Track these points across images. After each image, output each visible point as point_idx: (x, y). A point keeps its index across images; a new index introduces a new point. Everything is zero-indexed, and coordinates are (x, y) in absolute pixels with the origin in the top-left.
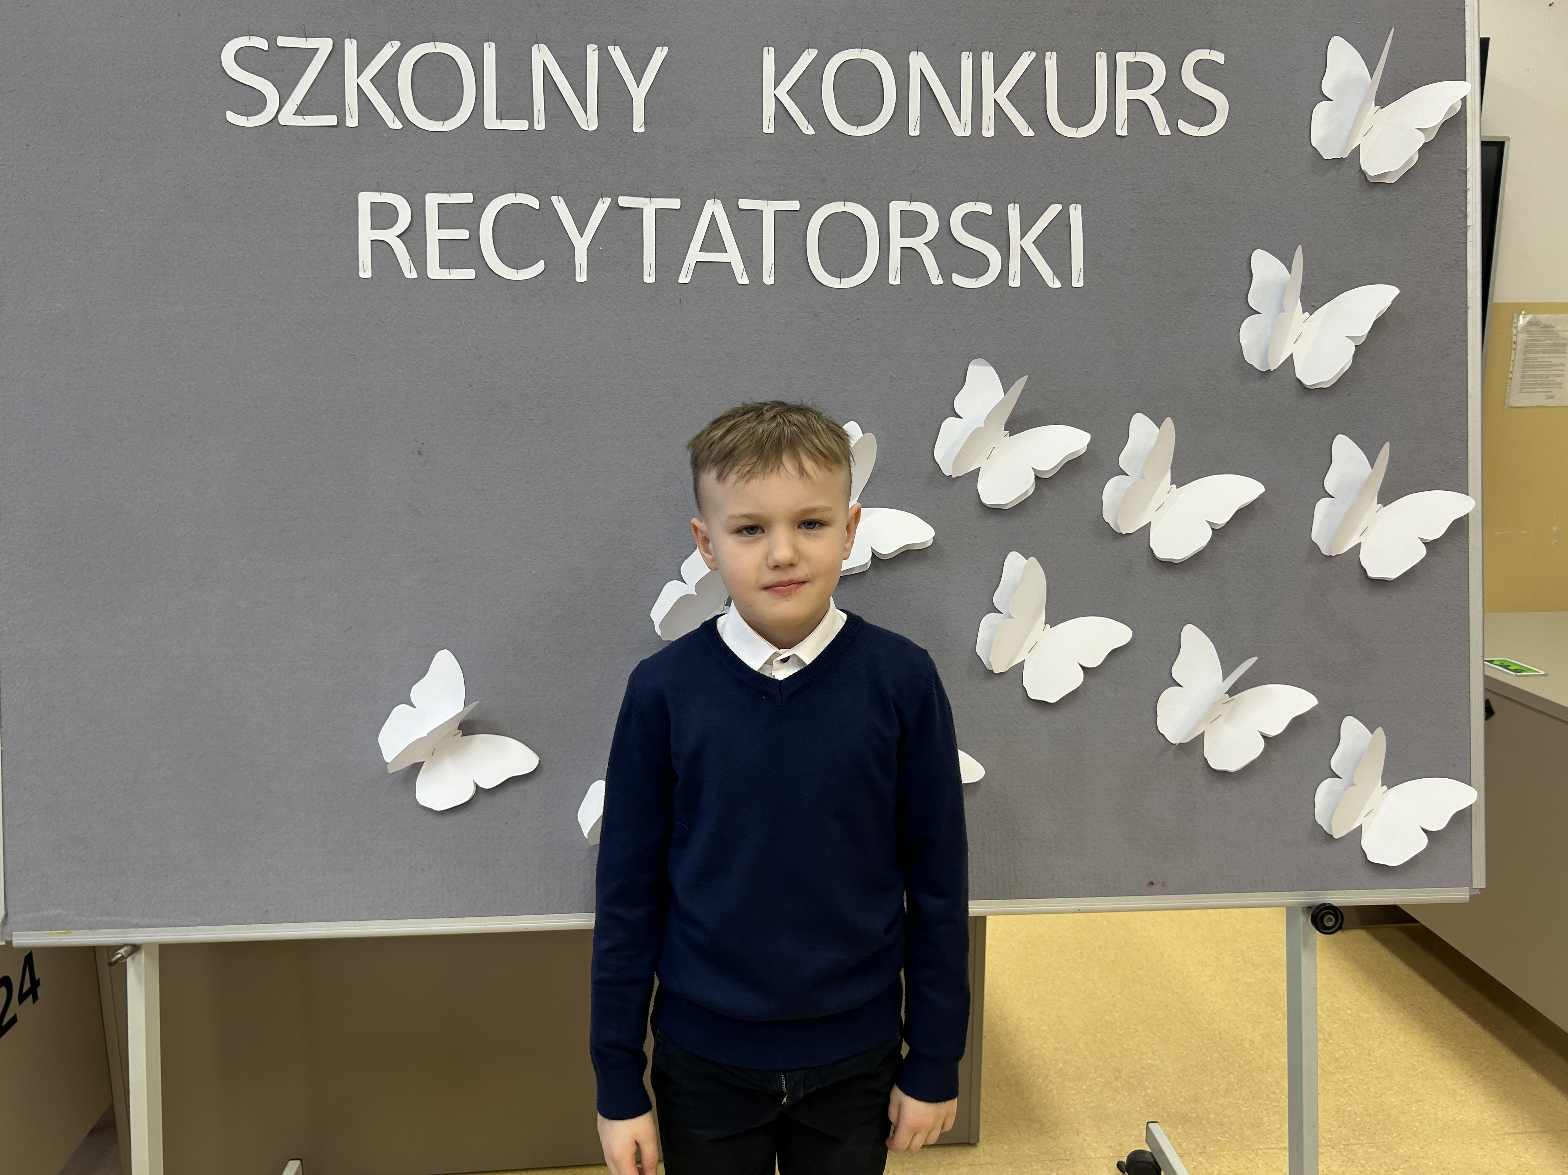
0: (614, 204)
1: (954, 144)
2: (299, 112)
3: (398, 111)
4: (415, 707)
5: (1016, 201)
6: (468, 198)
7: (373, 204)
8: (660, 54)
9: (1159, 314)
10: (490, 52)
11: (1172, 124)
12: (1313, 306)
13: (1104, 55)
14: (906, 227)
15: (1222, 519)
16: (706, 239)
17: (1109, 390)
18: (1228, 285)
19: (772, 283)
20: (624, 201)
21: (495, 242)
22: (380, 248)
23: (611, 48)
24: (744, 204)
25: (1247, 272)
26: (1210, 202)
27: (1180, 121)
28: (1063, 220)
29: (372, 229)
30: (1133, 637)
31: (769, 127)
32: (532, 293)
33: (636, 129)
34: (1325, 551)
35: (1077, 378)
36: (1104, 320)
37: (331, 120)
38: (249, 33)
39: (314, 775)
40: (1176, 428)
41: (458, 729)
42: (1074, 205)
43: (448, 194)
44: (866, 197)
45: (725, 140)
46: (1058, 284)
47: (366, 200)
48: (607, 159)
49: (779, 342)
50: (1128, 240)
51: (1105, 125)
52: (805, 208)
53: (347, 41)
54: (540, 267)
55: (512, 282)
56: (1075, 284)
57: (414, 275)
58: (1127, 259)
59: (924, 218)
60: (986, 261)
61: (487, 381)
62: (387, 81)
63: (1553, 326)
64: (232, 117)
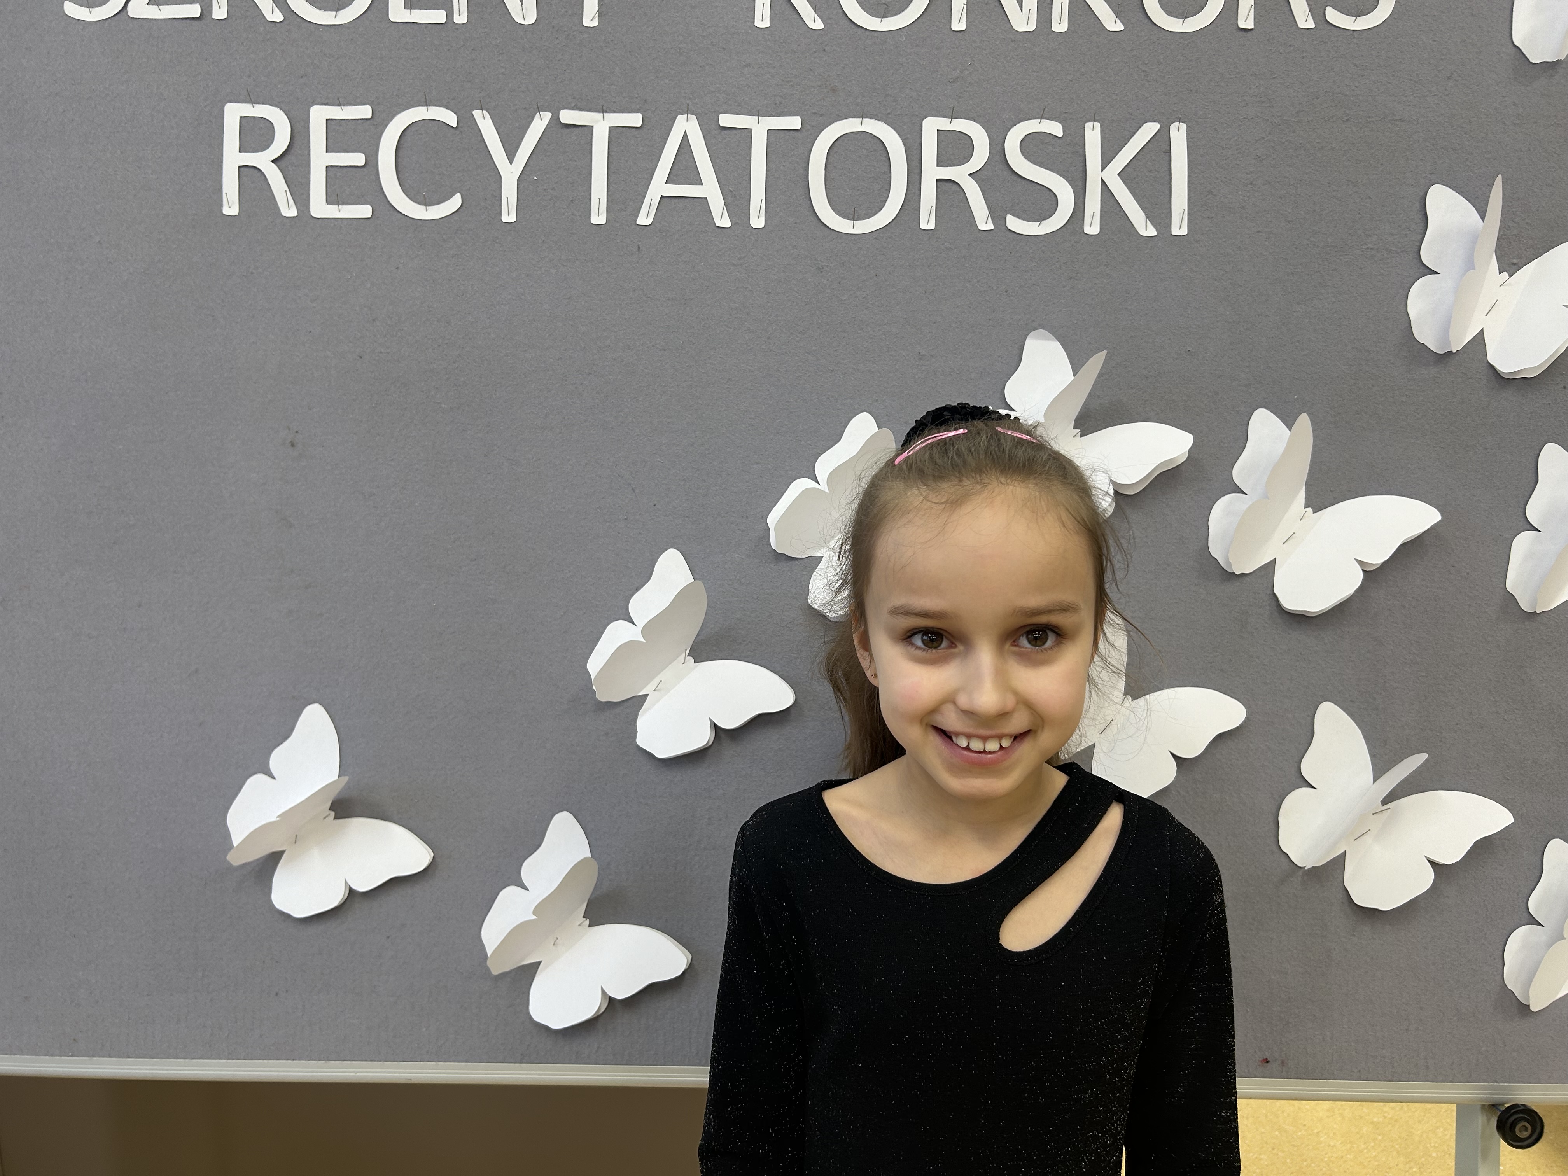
0: (555, 121)
1: (1012, 41)
4: (274, 778)
5: (1096, 118)
6: (364, 112)
7: (243, 120)
9: (1292, 273)
11: (1318, 13)
12: (1514, 264)
14: (944, 153)
15: (1378, 557)
16: (676, 167)
17: (1220, 376)
18: (1392, 234)
19: (762, 226)
20: (568, 116)
21: (399, 169)
22: (250, 176)
24: (726, 120)
25: (1420, 216)
26: (1369, 119)
27: (1329, 10)
28: (1161, 144)
29: (240, 152)
30: (1247, 718)
31: (762, 20)
32: (444, 236)
33: (587, 22)
34: (1525, 606)
35: (1177, 359)
36: (1216, 280)
37: (193, 10)
39: (142, 862)
40: (1314, 430)
41: (330, 809)
42: (1177, 124)
43: (340, 107)
44: (891, 112)
45: (704, 36)
46: (1152, 232)
47: (233, 114)
48: (547, 62)
49: (769, 304)
50: (1252, 172)
51: (1222, 14)
52: (809, 127)
54: (455, 202)
55: (420, 223)
56: (1175, 231)
57: (292, 212)
58: (1249, 197)
59: (970, 140)
60: (1054, 199)
61: (383, 351)
64: (71, 10)
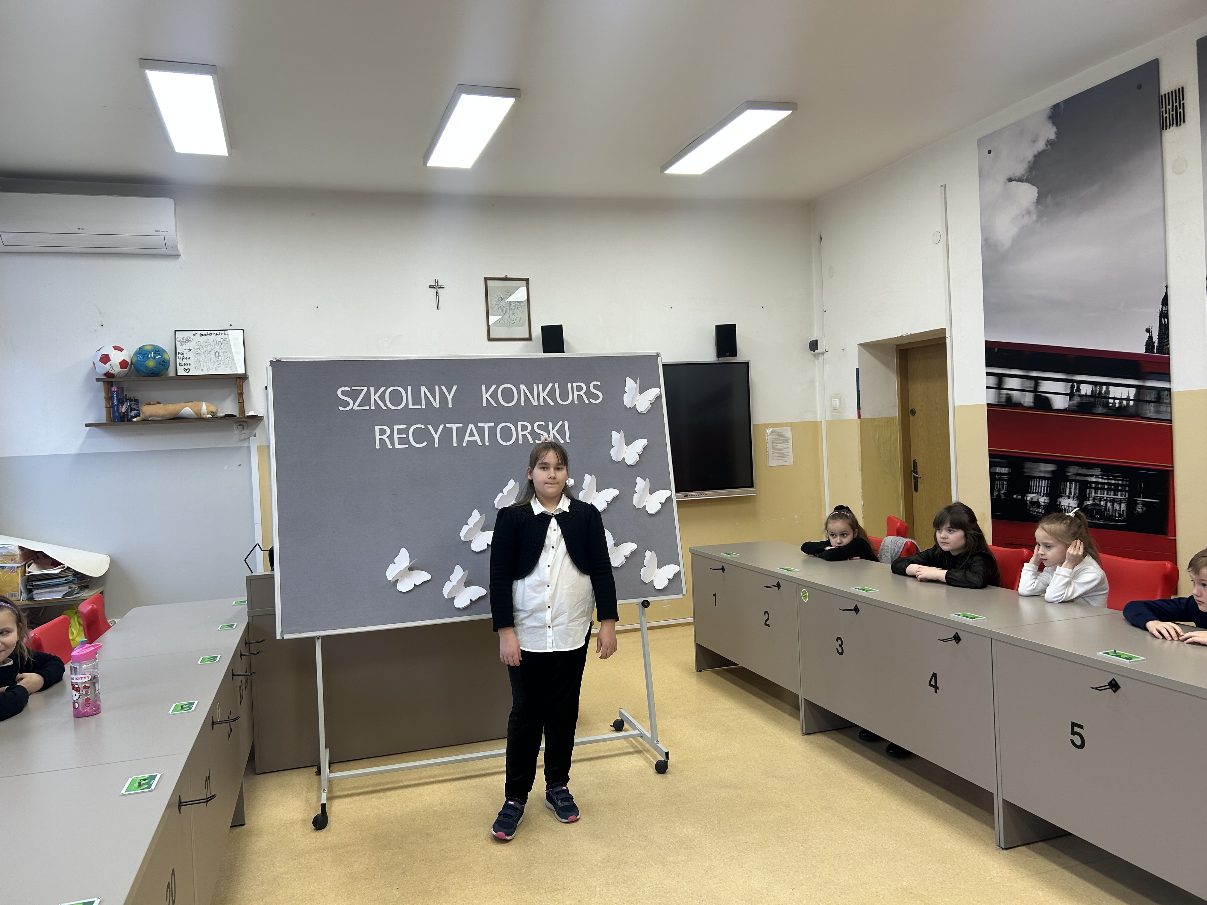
0: (445, 426)
1: (533, 407)
2: (358, 406)
3: (386, 405)
4: (396, 564)
5: (550, 421)
6: (405, 426)
7: (379, 429)
8: (455, 387)
9: (589, 448)
10: (410, 389)
13: (570, 384)
14: (522, 429)
15: (610, 500)
16: (470, 434)
17: (579, 469)
18: (606, 440)
19: (488, 445)
20: (447, 425)
21: (413, 437)
22: (382, 441)
23: (442, 386)
24: (479, 425)
26: (600, 419)
28: (563, 425)
29: (379, 436)
31: (485, 405)
32: (424, 450)
33: (449, 407)
34: (637, 507)
36: (576, 450)
37: (368, 408)
38: (345, 386)
40: (596, 477)
41: (408, 569)
42: (565, 421)
43: (400, 426)
44: (512, 421)
45: (473, 408)
47: (377, 428)
48: (442, 415)
50: (580, 430)
51: (572, 401)
52: (495, 425)
53: (371, 387)
55: (419, 448)
56: (567, 441)
58: (580, 435)
59: (527, 426)
62: (382, 397)
63: (781, 432)
64: (340, 408)
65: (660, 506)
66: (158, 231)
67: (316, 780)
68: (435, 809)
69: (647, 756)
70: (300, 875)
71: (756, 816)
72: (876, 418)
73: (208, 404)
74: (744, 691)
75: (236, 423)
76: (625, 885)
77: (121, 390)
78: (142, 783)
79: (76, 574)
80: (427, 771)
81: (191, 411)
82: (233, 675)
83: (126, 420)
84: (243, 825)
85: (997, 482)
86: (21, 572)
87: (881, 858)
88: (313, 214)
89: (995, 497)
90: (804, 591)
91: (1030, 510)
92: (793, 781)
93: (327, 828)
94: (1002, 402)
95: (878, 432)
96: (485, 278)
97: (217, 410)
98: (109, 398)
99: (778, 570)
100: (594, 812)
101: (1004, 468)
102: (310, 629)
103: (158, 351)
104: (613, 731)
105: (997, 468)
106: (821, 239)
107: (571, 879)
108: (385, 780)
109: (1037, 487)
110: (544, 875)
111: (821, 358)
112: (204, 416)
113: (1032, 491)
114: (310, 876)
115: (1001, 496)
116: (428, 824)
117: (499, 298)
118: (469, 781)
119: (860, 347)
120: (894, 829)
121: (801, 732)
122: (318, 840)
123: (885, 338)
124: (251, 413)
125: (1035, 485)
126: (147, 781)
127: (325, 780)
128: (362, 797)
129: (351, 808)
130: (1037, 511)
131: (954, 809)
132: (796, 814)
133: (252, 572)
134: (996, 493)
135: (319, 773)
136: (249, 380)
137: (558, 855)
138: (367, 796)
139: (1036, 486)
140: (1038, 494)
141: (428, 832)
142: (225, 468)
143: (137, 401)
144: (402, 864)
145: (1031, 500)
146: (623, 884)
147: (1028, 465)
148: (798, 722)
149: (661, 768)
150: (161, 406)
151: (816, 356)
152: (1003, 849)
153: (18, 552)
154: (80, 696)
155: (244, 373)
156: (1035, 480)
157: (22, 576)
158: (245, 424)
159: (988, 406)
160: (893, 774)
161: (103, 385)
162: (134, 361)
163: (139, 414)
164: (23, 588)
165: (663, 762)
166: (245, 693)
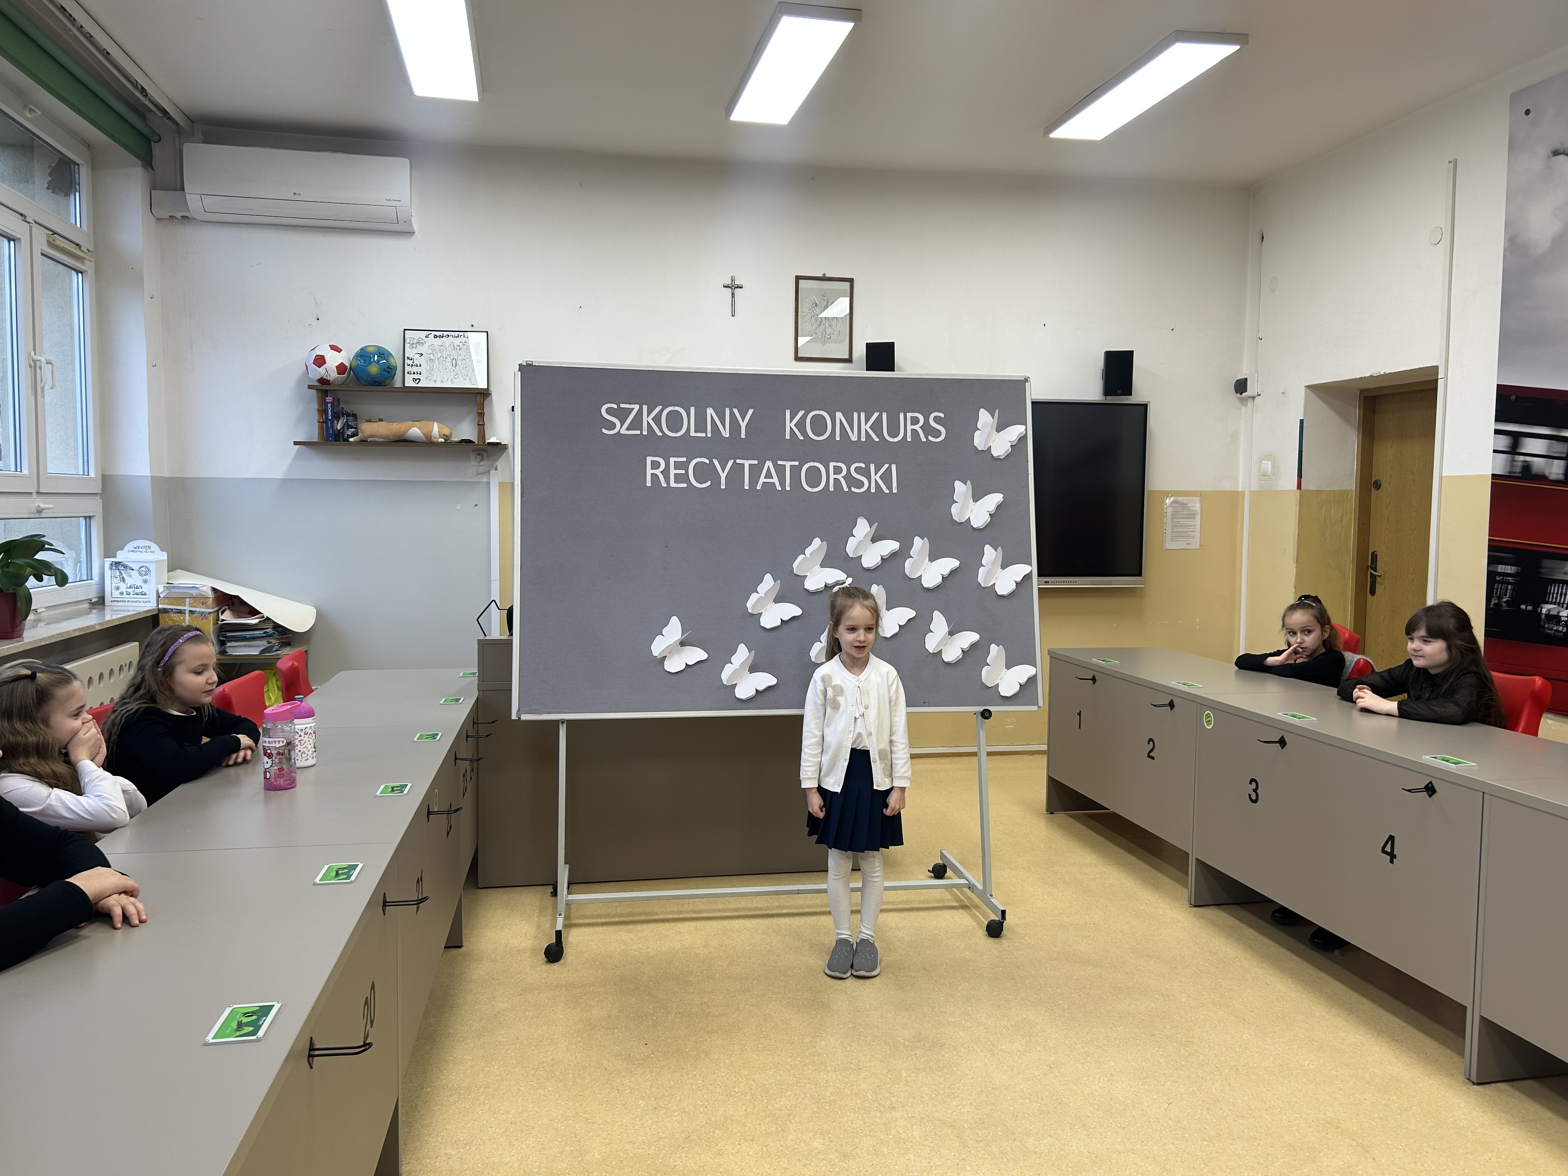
0: (735, 462)
1: (851, 443)
2: (627, 429)
3: (661, 430)
4: (664, 636)
5: (873, 463)
6: (684, 459)
7: (652, 461)
8: (751, 412)
9: (923, 502)
10: (692, 410)
11: (927, 438)
12: (976, 500)
13: (903, 414)
14: (835, 471)
15: (946, 572)
16: (766, 474)
17: (906, 528)
18: (947, 493)
19: (789, 489)
20: (738, 461)
21: (694, 475)
22: (654, 476)
23: (734, 409)
24: (779, 462)
25: (953, 488)
26: (940, 464)
27: (929, 437)
28: (889, 468)
29: (651, 469)
30: (916, 615)
31: (788, 437)
32: (706, 492)
33: (742, 437)
34: (983, 586)
35: (895, 524)
36: (904, 504)
37: (638, 432)
38: (611, 403)
39: (628, 660)
40: (930, 542)
41: (679, 644)
42: (893, 464)
43: (678, 458)
44: (821, 461)
45: (773, 441)
46: (888, 492)
47: (649, 459)
48: (732, 447)
49: (791, 509)
50: (912, 477)
51: (903, 437)
52: (800, 464)
53: (644, 406)
54: (709, 483)
55: (699, 488)
56: (894, 492)
57: (665, 485)
58: (912, 483)
59: (841, 468)
60: (863, 483)
61: (690, 521)
62: (657, 419)
63: (1186, 504)
64: (604, 431)
65: (1014, 586)
66: (389, 200)
67: (551, 902)
68: (698, 951)
69: (975, 914)
70: (527, 1014)
71: (1122, 1004)
72: (1323, 491)
73: (441, 425)
74: (1111, 843)
75: (473, 451)
76: (940, 1074)
77: (337, 402)
78: (340, 872)
79: (277, 627)
80: (689, 903)
81: (420, 432)
82: (456, 759)
83: (341, 439)
84: (460, 947)
85: (1498, 586)
86: (213, 619)
87: (1296, 1077)
88: (581, 185)
89: (1492, 606)
90: (1209, 714)
91: (1545, 628)
92: (1174, 964)
93: (562, 961)
94: (1516, 473)
95: (1323, 509)
96: (796, 277)
97: (451, 434)
98: (323, 411)
99: (1173, 684)
100: (902, 977)
101: (1509, 567)
102: (554, 710)
103: (383, 354)
104: (931, 877)
105: (1500, 566)
106: (1263, 237)
107: (868, 1057)
108: (637, 910)
109: (1559, 595)
110: (834, 1049)
111: (1250, 404)
112: (436, 440)
113: (1550, 600)
114: (538, 1017)
115: (1501, 606)
116: (687, 969)
117: (813, 304)
118: (741, 921)
119: (1307, 389)
120: (1316, 1042)
121: (1188, 903)
122: (550, 975)
123: (1345, 379)
124: (493, 440)
125: (1556, 592)
126: (346, 871)
127: (562, 901)
128: (607, 929)
129: (592, 940)
130: (1555, 628)
131: (1404, 1024)
132: (1177, 1008)
133: (485, 635)
134: (1494, 601)
135: (555, 893)
136: (492, 397)
137: (853, 1025)
138: (613, 928)
139: (1557, 594)
140: (1559, 605)
141: (687, 979)
142: (458, 507)
143: (355, 416)
144: (653, 1015)
145: (1547, 613)
146: (937, 1072)
147: (1547, 563)
148: (1184, 889)
149: (995, 930)
150: (384, 423)
151: (1244, 401)
152: (1474, 1083)
153: (210, 594)
154: (272, 763)
155: (486, 387)
156: (1557, 585)
157: (213, 624)
158: (485, 454)
159: (1494, 477)
160: (1316, 969)
161: (316, 394)
162: (353, 365)
163: (357, 432)
164: (214, 638)
165: (997, 923)
166: (470, 785)
